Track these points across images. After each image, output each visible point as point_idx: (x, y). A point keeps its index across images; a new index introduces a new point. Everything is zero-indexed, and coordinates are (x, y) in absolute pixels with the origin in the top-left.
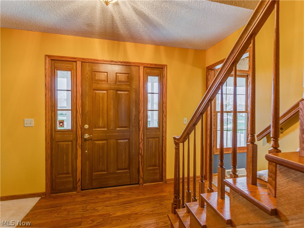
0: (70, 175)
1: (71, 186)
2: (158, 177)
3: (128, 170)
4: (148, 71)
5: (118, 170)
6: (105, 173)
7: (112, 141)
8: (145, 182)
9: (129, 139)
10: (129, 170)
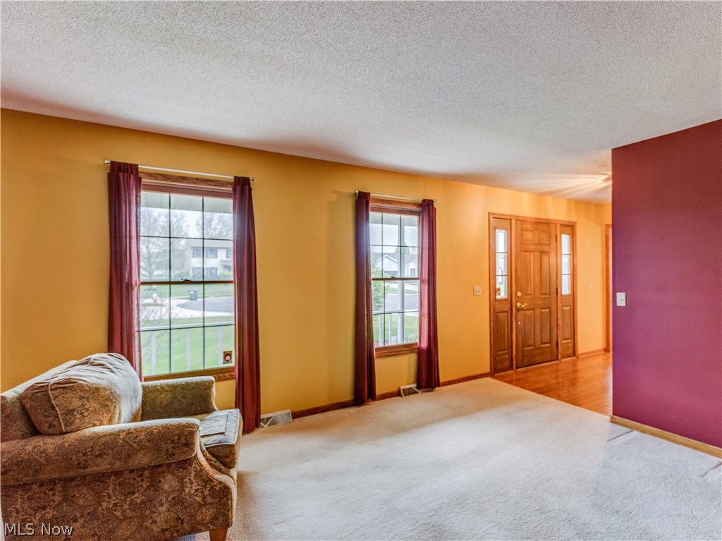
0: (506, 352)
1: (507, 364)
2: (571, 351)
3: (548, 345)
4: (563, 228)
5: (542, 344)
6: (532, 348)
7: (537, 311)
8: (562, 358)
9: (549, 308)
10: (550, 343)
